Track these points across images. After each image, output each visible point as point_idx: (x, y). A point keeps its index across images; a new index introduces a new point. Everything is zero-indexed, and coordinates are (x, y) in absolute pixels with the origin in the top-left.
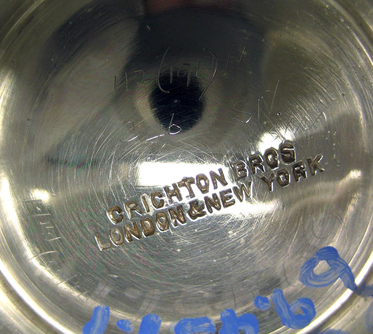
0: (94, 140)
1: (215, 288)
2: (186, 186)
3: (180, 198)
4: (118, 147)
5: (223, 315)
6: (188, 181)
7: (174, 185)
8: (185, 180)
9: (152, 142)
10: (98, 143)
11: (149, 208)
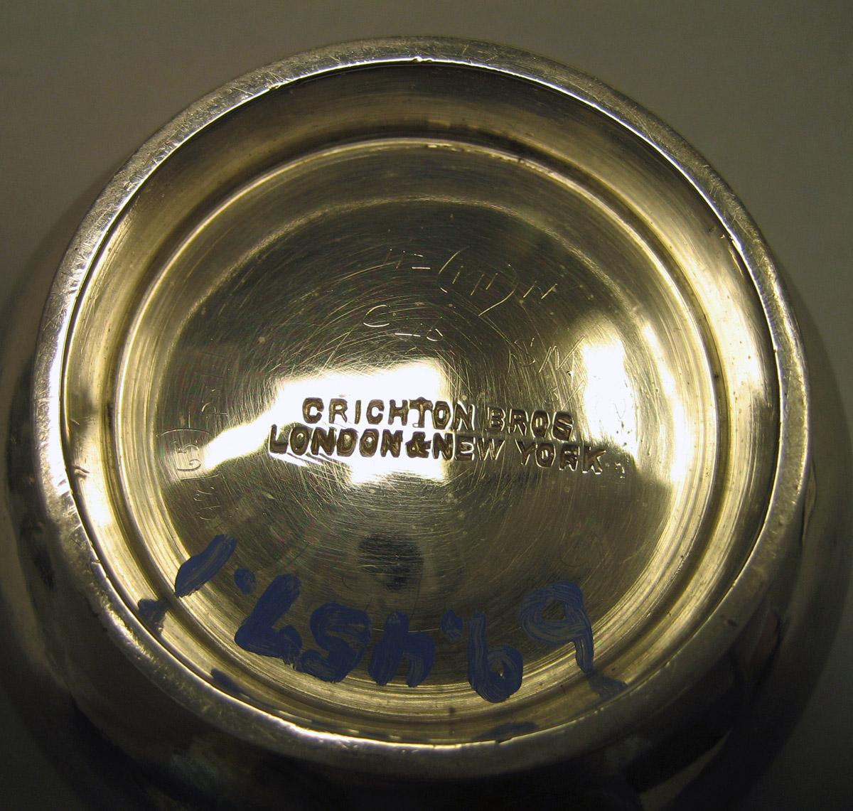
0: (331, 310)
1: (396, 570)
2: (419, 410)
3: (404, 421)
4: (356, 328)
5: (390, 620)
6: (425, 404)
7: (405, 403)
8: (421, 400)
9: (401, 339)
10: (333, 314)
11: (359, 418)
